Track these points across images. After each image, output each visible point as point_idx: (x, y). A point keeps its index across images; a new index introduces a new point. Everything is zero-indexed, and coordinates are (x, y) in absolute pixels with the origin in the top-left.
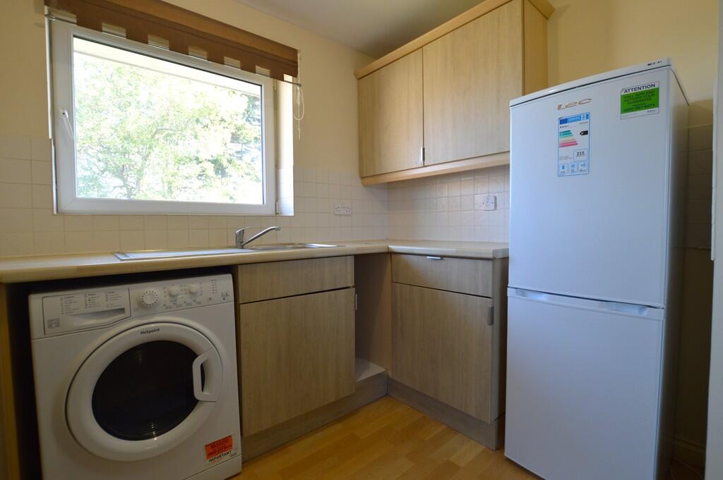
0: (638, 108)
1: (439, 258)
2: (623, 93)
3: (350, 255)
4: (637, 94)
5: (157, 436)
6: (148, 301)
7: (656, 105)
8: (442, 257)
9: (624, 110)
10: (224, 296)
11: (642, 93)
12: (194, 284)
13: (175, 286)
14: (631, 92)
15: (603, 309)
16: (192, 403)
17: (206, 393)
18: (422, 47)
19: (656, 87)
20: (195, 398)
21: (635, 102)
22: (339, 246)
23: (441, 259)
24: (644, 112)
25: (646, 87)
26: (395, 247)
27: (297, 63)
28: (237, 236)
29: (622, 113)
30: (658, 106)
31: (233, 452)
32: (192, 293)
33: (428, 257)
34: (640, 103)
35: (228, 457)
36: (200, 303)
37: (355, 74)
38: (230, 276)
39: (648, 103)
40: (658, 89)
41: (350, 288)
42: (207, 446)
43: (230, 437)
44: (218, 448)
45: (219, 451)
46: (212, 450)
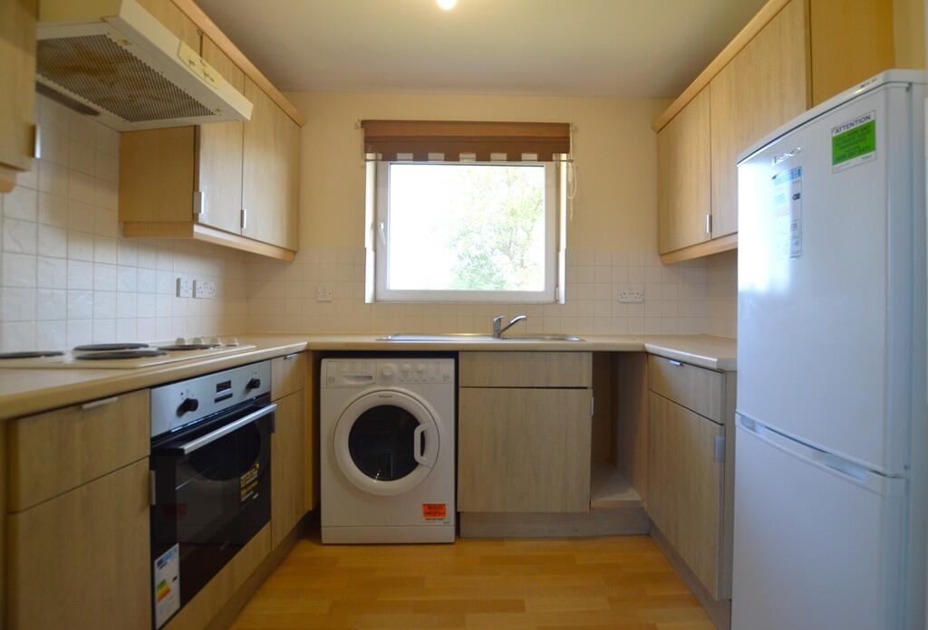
0: (852, 155)
1: (678, 364)
2: (834, 135)
3: (586, 351)
4: (849, 134)
5: (378, 479)
6: (387, 373)
7: (871, 148)
8: (683, 363)
9: (838, 159)
10: (446, 378)
11: (855, 131)
12: (421, 364)
13: (408, 364)
14: (843, 131)
15: (817, 463)
16: (411, 465)
17: (424, 458)
18: (709, 83)
19: (872, 118)
20: (415, 461)
21: (847, 146)
22: (581, 340)
23: (681, 365)
24: (857, 160)
25: (860, 121)
26: (651, 347)
27: (569, 138)
28: (495, 324)
29: (834, 164)
30: (874, 149)
31: (446, 520)
32: (420, 372)
33: (672, 362)
34: (852, 147)
35: (441, 523)
36: (424, 381)
37: (653, 128)
38: (452, 361)
39: (861, 145)
40: (873, 122)
41: (586, 388)
42: (424, 505)
43: (444, 505)
44: (433, 511)
45: (434, 514)
46: (429, 511)
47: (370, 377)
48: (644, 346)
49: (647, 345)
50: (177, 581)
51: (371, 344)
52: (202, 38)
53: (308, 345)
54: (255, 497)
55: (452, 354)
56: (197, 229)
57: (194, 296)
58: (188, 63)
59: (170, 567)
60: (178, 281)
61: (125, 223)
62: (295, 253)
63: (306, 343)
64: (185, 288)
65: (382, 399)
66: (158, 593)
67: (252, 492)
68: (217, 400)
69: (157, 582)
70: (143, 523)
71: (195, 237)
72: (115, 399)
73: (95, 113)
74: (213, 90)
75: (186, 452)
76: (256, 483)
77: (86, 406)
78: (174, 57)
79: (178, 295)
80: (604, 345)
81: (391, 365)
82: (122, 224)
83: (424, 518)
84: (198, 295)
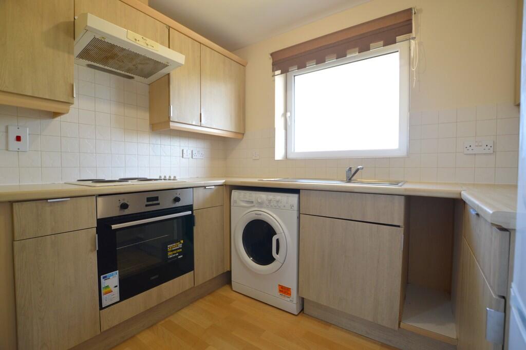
6: (260, 201)
10: (292, 206)
12: (279, 196)
13: (272, 196)
16: (271, 259)
17: (278, 256)
20: (273, 257)
27: (411, 21)
28: (347, 172)
31: (291, 299)
32: (277, 201)
35: (289, 299)
36: (280, 207)
38: (297, 196)
41: (399, 226)
42: (279, 285)
43: (290, 289)
44: (284, 290)
45: (285, 293)
46: (281, 290)
47: (252, 202)
48: (460, 194)
49: (462, 192)
50: (118, 288)
51: (255, 183)
52: (169, 30)
53: (225, 182)
54: (179, 257)
55: (296, 191)
56: (171, 124)
57: (192, 157)
58: (134, 40)
59: (112, 280)
60: (183, 150)
61: (152, 124)
62: (243, 134)
63: (224, 181)
64: (186, 154)
65: (257, 215)
66: (103, 291)
67: (177, 254)
68: (147, 206)
69: (103, 286)
70: (94, 257)
71: (171, 128)
72: (69, 199)
73: (132, 78)
74: (156, 52)
75: (113, 228)
76: (181, 250)
77: (49, 201)
78: (126, 39)
79: (183, 157)
80: (419, 190)
81: (263, 196)
82: (151, 126)
83: (279, 294)
84: (194, 157)
